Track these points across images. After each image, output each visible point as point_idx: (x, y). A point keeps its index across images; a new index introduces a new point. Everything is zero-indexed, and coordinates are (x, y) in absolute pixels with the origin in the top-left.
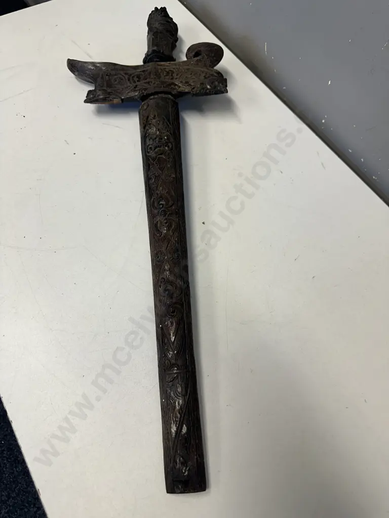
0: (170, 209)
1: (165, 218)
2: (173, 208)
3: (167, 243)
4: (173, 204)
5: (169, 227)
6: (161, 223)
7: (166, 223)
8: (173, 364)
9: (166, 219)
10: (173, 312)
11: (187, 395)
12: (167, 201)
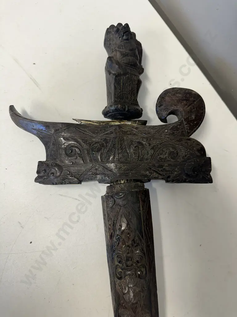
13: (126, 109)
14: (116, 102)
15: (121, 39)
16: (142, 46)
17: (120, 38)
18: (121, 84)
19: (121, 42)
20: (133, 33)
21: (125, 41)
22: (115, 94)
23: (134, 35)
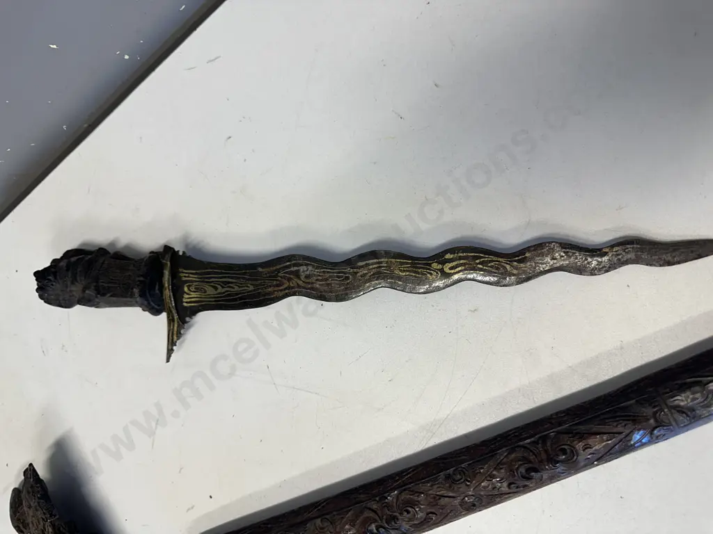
0: (379, 512)
1: (400, 517)
2: (375, 507)
3: (442, 499)
4: (370, 509)
5: (413, 504)
6: (410, 520)
7: (408, 512)
8: (656, 421)
9: (401, 514)
10: (564, 452)
11: (701, 381)
12: (368, 521)
13: (142, 279)
14: (132, 296)
15: (54, 284)
16: (70, 249)
17: (52, 285)
18: (110, 285)
19: (59, 283)
20: (52, 262)
21: (58, 277)
22: (122, 296)
23: (54, 261)
